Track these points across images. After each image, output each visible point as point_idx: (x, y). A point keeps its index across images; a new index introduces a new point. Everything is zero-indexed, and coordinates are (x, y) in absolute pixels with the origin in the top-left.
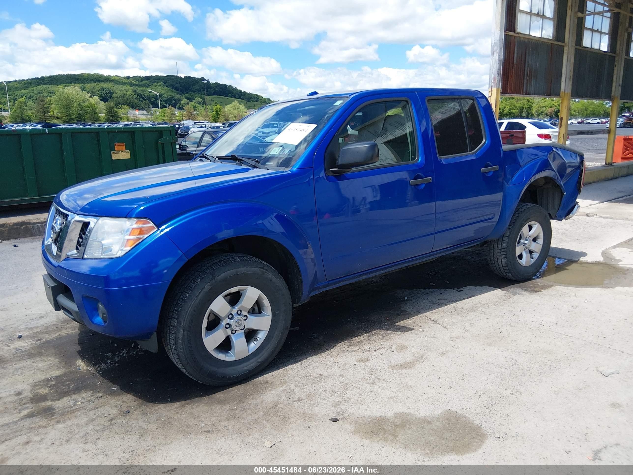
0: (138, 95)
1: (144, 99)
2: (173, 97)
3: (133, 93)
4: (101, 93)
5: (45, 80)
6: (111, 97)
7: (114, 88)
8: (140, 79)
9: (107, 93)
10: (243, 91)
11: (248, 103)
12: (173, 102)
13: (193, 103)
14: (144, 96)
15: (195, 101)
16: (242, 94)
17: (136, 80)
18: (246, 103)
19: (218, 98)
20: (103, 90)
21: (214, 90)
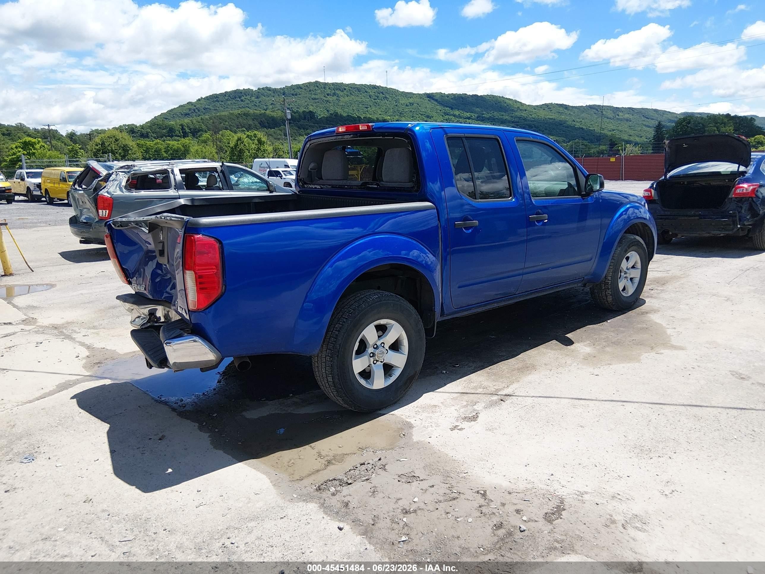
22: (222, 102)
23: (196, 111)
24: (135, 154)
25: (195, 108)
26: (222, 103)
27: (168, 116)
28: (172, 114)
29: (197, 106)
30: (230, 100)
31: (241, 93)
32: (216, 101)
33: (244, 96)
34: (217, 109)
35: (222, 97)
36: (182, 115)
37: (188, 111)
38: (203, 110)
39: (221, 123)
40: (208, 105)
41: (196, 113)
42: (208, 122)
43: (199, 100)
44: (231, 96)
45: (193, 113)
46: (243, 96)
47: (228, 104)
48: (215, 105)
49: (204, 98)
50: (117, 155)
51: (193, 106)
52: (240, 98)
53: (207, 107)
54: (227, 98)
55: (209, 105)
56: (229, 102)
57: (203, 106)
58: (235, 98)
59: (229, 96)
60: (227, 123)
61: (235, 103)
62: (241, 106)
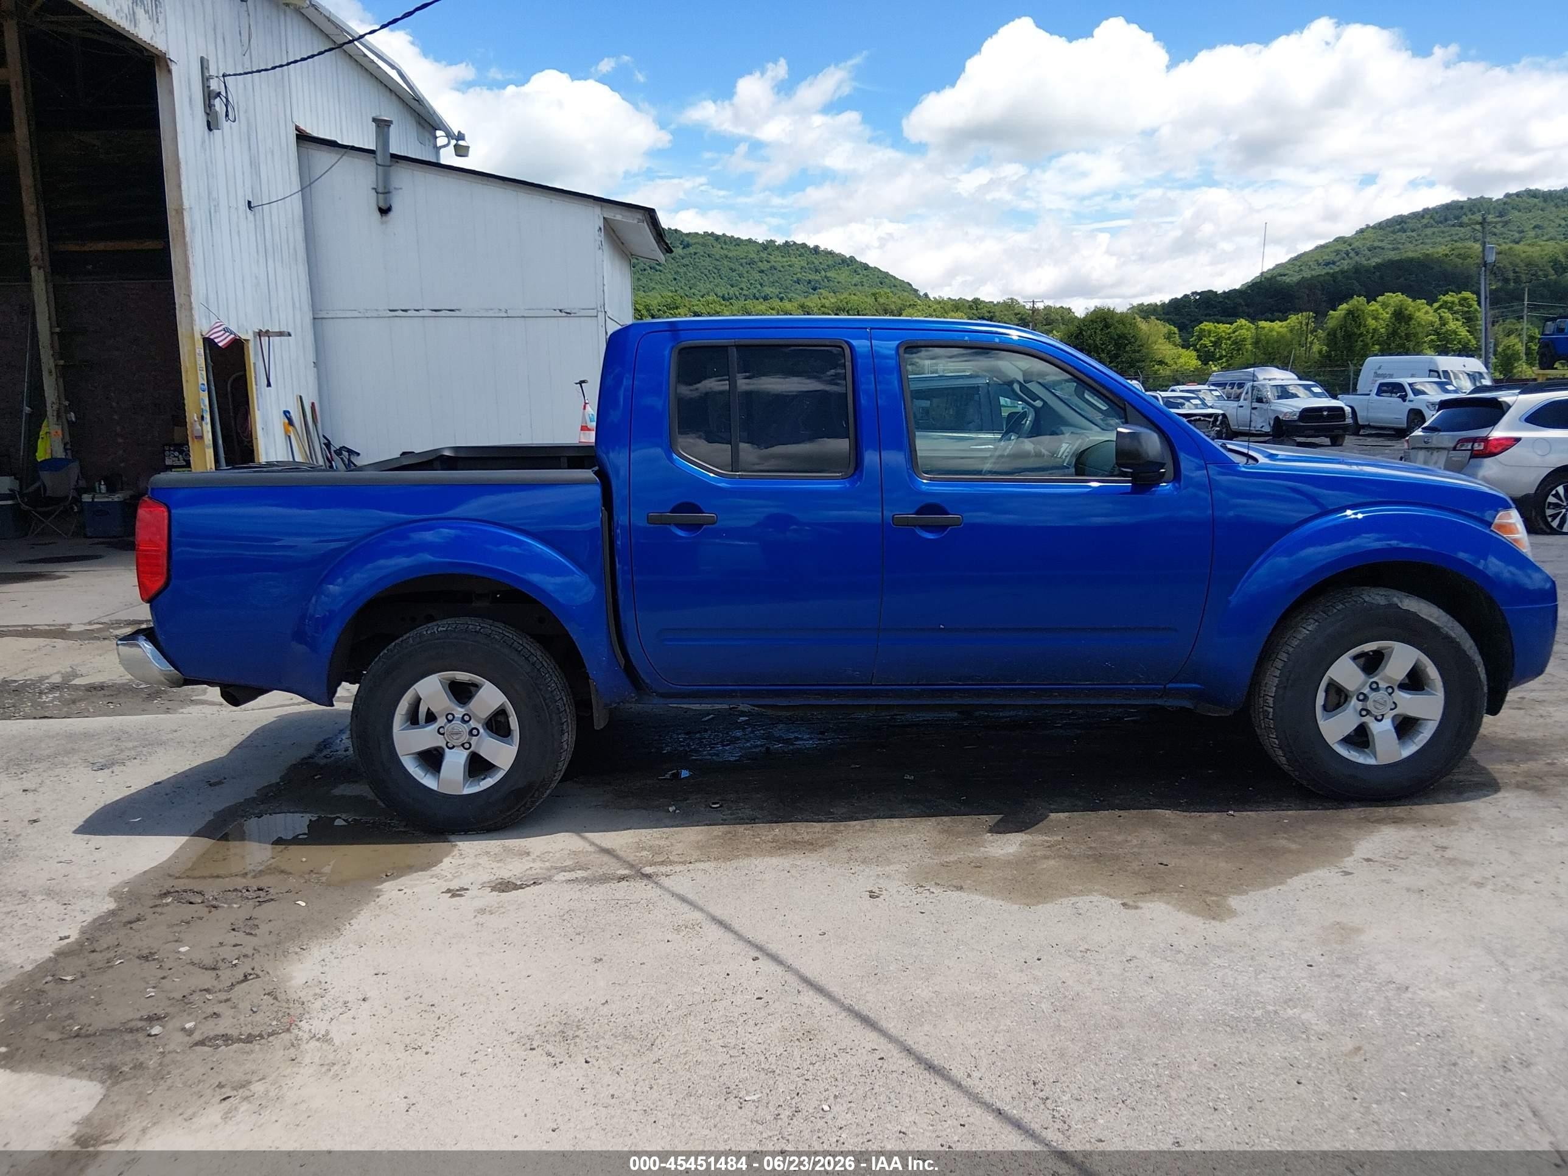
22: (1413, 231)
23: (1352, 254)
24: (1139, 351)
25: (1349, 248)
26: (1414, 234)
27: (1288, 269)
28: (1299, 264)
29: (1356, 244)
30: (1432, 227)
31: (1462, 208)
32: (1399, 231)
33: (1469, 214)
34: (1400, 246)
35: (1414, 221)
36: (1319, 265)
37: (1332, 257)
38: (1366, 252)
39: (1400, 277)
40: (1379, 241)
41: (1351, 258)
42: (1369, 278)
43: (1362, 231)
44: (1437, 217)
45: (1344, 259)
46: (1465, 214)
47: (1426, 235)
48: (1395, 239)
49: (1374, 227)
50: (1102, 355)
51: (1345, 245)
52: (1457, 218)
53: (1377, 244)
54: (1425, 221)
55: (1382, 241)
56: (1429, 231)
57: (1369, 244)
58: (1446, 220)
59: (1431, 217)
60: (1413, 277)
61: (1443, 232)
62: (1456, 238)
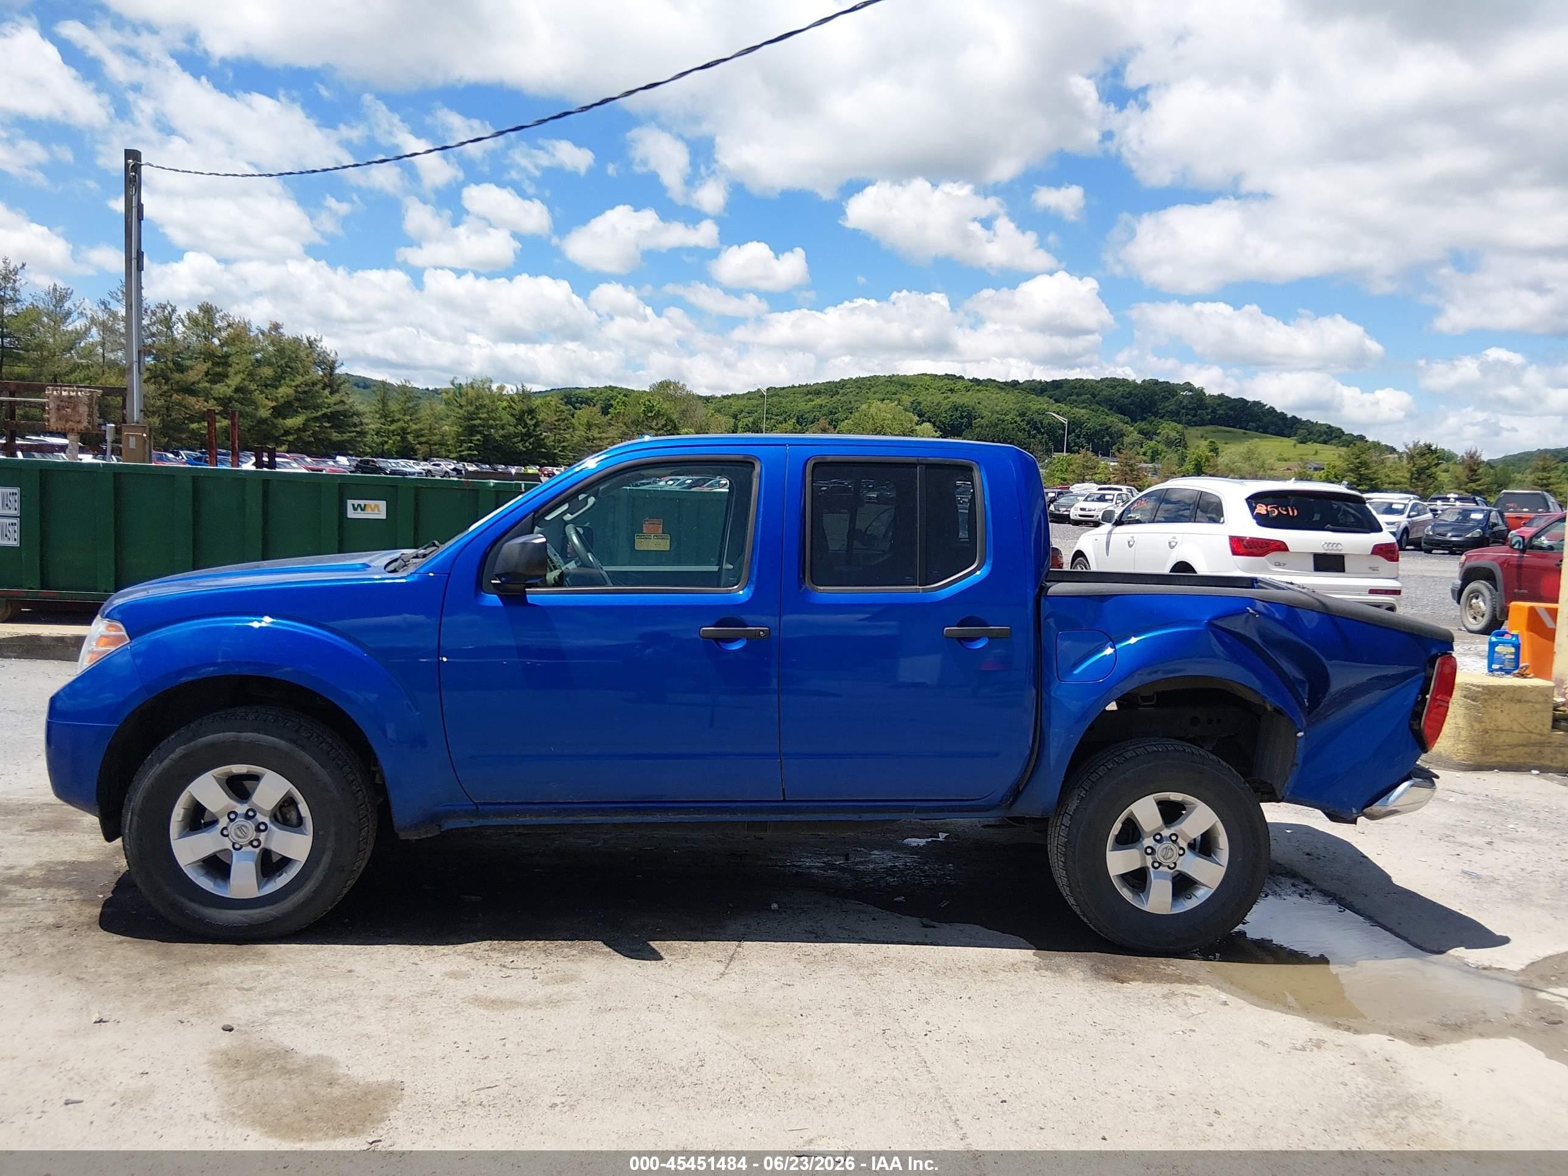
0: (1028, 423)
1: (1039, 432)
2: (1107, 429)
3: (1018, 419)
4: (951, 416)
5: (848, 386)
6: (970, 425)
7: (981, 406)
8: (1039, 387)
9: (962, 417)
10: (1289, 416)
11: (1299, 445)
12: (1105, 440)
13: (1152, 443)
14: (1042, 424)
15: (1159, 439)
16: (1285, 424)
17: (1031, 389)
18: (1295, 446)
19: (1219, 431)
20: (957, 410)
21: (1212, 412)
